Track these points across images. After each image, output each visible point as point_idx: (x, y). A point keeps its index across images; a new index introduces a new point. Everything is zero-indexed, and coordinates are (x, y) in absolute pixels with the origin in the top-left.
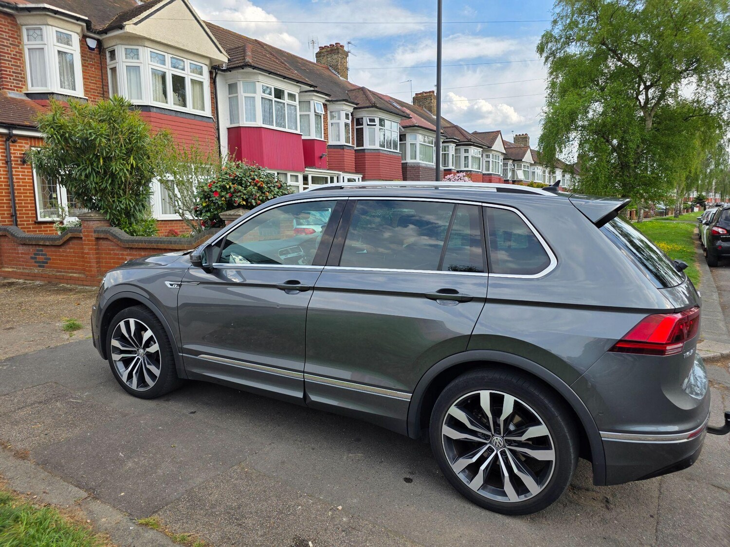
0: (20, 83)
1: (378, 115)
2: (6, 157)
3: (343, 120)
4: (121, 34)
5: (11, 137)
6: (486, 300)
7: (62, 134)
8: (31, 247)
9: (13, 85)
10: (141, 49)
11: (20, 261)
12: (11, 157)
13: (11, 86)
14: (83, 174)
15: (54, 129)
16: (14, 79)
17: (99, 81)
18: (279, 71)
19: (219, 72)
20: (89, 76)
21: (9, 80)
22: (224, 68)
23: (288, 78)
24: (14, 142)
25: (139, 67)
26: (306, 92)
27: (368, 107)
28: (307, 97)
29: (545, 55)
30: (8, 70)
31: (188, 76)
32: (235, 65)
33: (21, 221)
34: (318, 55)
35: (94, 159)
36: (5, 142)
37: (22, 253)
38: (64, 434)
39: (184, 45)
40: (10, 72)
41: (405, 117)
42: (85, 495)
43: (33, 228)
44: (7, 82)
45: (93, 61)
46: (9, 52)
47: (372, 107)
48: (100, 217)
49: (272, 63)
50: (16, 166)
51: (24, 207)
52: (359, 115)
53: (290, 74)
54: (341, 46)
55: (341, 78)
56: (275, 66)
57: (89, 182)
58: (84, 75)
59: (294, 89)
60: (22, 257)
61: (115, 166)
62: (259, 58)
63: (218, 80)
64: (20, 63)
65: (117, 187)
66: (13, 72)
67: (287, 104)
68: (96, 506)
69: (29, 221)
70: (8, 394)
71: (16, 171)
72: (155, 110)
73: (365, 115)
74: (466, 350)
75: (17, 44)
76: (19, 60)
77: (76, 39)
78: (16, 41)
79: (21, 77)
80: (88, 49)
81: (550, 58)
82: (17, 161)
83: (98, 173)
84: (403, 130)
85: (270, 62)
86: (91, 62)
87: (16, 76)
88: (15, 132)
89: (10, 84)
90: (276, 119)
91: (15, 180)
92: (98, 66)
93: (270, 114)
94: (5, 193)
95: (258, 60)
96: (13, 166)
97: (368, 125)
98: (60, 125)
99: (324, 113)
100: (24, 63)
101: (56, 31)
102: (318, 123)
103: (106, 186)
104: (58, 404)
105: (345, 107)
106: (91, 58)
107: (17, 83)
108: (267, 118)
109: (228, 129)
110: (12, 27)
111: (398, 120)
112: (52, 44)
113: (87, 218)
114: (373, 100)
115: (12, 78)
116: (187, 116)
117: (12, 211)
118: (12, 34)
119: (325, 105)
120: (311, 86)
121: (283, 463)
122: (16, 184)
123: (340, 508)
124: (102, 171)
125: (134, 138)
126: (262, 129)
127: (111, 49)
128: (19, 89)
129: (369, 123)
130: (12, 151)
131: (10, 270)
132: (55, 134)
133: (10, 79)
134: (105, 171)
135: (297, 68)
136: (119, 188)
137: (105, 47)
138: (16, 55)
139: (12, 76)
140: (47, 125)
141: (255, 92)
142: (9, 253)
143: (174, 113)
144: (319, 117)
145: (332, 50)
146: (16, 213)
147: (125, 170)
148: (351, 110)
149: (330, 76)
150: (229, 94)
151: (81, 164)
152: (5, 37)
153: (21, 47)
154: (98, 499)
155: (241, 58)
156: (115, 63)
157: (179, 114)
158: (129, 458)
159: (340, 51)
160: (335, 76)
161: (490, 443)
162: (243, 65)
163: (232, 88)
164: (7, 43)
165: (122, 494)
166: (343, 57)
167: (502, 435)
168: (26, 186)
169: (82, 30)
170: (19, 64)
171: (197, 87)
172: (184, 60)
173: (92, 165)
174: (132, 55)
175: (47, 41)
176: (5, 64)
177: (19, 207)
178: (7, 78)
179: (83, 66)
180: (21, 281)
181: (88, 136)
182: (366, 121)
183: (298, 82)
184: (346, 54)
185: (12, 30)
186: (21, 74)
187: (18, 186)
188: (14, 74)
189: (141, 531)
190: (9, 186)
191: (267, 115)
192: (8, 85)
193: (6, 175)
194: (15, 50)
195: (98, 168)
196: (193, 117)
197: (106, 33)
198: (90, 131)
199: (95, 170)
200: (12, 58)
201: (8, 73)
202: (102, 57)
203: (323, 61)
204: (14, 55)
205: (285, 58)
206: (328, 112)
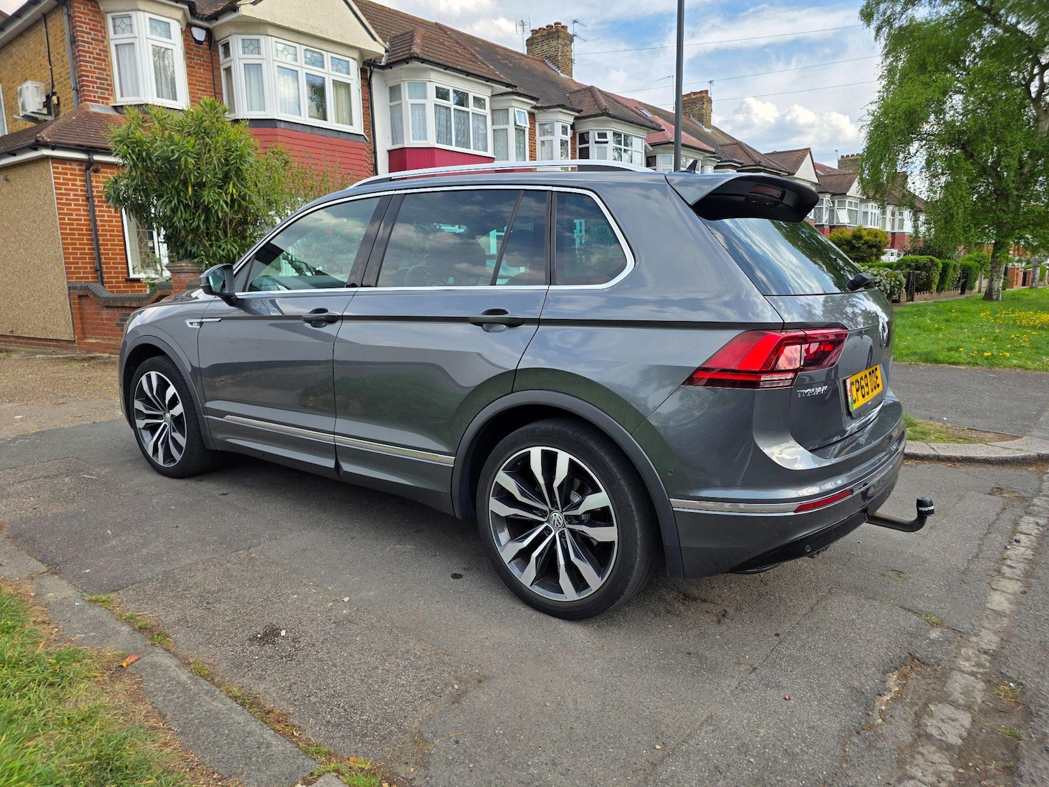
0: (107, 92)
1: (611, 128)
2: (87, 191)
3: (558, 136)
4: (235, 18)
5: (92, 164)
6: (539, 322)
7: (139, 154)
8: (116, 310)
9: (96, 95)
10: (262, 38)
11: (104, 329)
12: (92, 192)
13: (94, 97)
14: (168, 207)
15: (128, 147)
16: (98, 88)
17: (210, 88)
18: (460, 65)
19: (375, 70)
20: (197, 81)
21: (91, 89)
22: (383, 64)
23: (473, 74)
24: (96, 171)
25: (261, 64)
26: (502, 94)
27: (596, 116)
28: (502, 103)
29: (874, 24)
30: (90, 74)
31: (329, 75)
32: (397, 59)
33: (108, 278)
34: (530, 42)
35: (180, 187)
36: (85, 171)
37: (107, 319)
38: (55, 509)
39: (322, 32)
40: (92, 77)
41: (654, 129)
42: (45, 569)
43: (124, 287)
44: (90, 91)
45: (202, 59)
46: (91, 50)
47: (602, 115)
48: (195, 268)
49: (452, 53)
50: (100, 204)
51: (111, 259)
52: (582, 128)
53: (477, 68)
54: (563, 27)
55: (562, 75)
56: (456, 58)
57: (175, 218)
58: (189, 80)
59: (484, 92)
60: (106, 324)
61: (208, 196)
62: (433, 47)
63: (375, 81)
64: (105, 65)
65: (213, 225)
66: (97, 78)
67: (473, 113)
68: (51, 581)
69: (118, 278)
70: (14, 468)
71: (100, 211)
72: (282, 124)
73: (592, 129)
74: (512, 392)
75: (100, 38)
76: (105, 61)
77: (176, 29)
78: (100, 34)
79: (108, 85)
80: (194, 43)
81: (884, 29)
82: (101, 197)
83: (186, 206)
84: (651, 148)
85: (448, 52)
86: (199, 61)
87: (100, 83)
88: (97, 158)
89: (92, 94)
90: (457, 136)
91: (99, 223)
92: (208, 66)
93: (447, 129)
94: (87, 239)
95: (430, 50)
96: (96, 203)
97: (596, 142)
98: (134, 140)
99: (528, 126)
100: (110, 65)
101: (150, 19)
102: (520, 142)
103: (199, 225)
104: (67, 480)
105: (561, 117)
106: (199, 56)
107: (102, 93)
108: (443, 134)
109: (389, 151)
110: (93, 16)
111: (643, 134)
112: (145, 37)
113: (178, 268)
114: (604, 104)
115: (95, 86)
116: (328, 133)
117: (96, 264)
118: (94, 25)
119: (532, 115)
120: (508, 85)
121: (304, 550)
122: (100, 228)
123: (346, 599)
124: (192, 204)
125: (232, 157)
126: (435, 150)
127: (224, 42)
128: (105, 101)
129: (597, 140)
130: (94, 184)
131: (94, 341)
132: (130, 154)
133: (93, 87)
134: (195, 203)
135: (494, 61)
136: (217, 227)
137: (217, 40)
138: (100, 55)
139: (96, 83)
140: (119, 141)
141: (425, 97)
142: (92, 319)
143: (309, 130)
144: (522, 132)
145: (549, 34)
146: (101, 268)
147: (221, 202)
148: (571, 120)
149: (545, 73)
150: (391, 101)
151: (165, 194)
152: (84, 30)
153: (106, 43)
154: (56, 574)
155: (407, 48)
156: (228, 62)
157: (316, 131)
158: (115, 535)
159: (561, 35)
160: (553, 72)
161: (548, 521)
162: (408, 58)
163: (394, 92)
164: (88, 38)
165: (87, 571)
166: (566, 44)
167: (561, 511)
168: (113, 231)
169: (185, 15)
170: (103, 67)
171: (343, 92)
172: (324, 53)
173: (179, 195)
174: (251, 48)
175: (138, 33)
176: (87, 66)
177: (105, 259)
178: (89, 86)
179: (188, 66)
180: (106, 355)
181: (170, 154)
182: (593, 137)
183: (488, 80)
184: (571, 39)
185: (93, 20)
186: (106, 80)
187: (103, 230)
188: (98, 81)
189: (87, 607)
190: (91, 230)
191: (444, 130)
192: (90, 96)
193: (88, 215)
194: (98, 48)
195: (186, 200)
196: (336, 135)
197: (217, 19)
198: (172, 147)
199: (183, 202)
200: (94, 58)
201: (90, 79)
202: (213, 53)
203: (537, 51)
204: (97, 54)
205: (478, 49)
206: (537, 125)
